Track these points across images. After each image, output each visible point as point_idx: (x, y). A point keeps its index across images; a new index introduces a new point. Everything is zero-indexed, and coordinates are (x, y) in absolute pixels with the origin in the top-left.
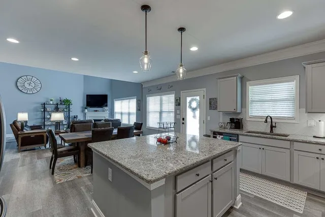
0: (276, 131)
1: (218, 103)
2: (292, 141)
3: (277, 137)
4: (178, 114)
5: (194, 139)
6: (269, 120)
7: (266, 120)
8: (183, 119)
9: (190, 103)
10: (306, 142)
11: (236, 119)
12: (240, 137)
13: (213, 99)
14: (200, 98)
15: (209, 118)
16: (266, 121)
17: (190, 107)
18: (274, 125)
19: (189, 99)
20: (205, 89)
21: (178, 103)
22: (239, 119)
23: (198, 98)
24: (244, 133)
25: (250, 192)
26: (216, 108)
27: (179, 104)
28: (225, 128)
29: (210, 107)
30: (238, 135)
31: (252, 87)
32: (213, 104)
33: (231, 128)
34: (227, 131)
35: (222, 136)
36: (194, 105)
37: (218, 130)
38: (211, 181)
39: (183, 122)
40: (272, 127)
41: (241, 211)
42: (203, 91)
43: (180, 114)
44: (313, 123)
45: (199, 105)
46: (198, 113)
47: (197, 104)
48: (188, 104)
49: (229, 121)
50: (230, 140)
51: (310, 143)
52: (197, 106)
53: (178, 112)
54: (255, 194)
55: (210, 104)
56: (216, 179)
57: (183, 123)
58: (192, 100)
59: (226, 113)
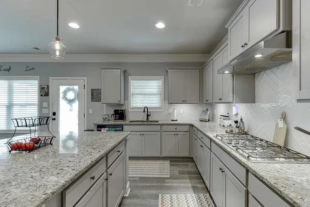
0: (151, 119)
1: (102, 94)
2: (162, 125)
3: (152, 123)
4: (45, 108)
5: (70, 137)
6: (146, 110)
7: (144, 110)
8: (54, 114)
9: (65, 93)
10: (169, 125)
11: (120, 110)
12: (124, 127)
13: (96, 90)
14: (79, 88)
15: (91, 111)
16: (144, 112)
17: (65, 98)
18: (149, 114)
19: (62, 88)
20: (86, 78)
21: (44, 92)
22: (122, 110)
23: (76, 87)
24: (127, 122)
25: (135, 176)
26: (99, 100)
27: (47, 94)
28: (109, 120)
29: (92, 98)
30: (123, 125)
31: (133, 81)
32: (95, 95)
33: (115, 119)
34: (112, 123)
35: (107, 129)
36: (71, 95)
37: (101, 123)
38: (107, 180)
39: (54, 117)
40: (148, 116)
41: (130, 197)
42: (84, 80)
43: (48, 108)
44: (171, 111)
45: (78, 96)
46: (76, 105)
47: (75, 95)
48: (61, 95)
49: (113, 113)
50: (116, 130)
51: (171, 125)
52: (75, 97)
53: (45, 104)
54: (139, 176)
55: (92, 95)
56: (111, 175)
57: (54, 119)
58: (69, 90)
59: (109, 105)
